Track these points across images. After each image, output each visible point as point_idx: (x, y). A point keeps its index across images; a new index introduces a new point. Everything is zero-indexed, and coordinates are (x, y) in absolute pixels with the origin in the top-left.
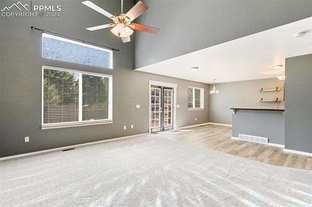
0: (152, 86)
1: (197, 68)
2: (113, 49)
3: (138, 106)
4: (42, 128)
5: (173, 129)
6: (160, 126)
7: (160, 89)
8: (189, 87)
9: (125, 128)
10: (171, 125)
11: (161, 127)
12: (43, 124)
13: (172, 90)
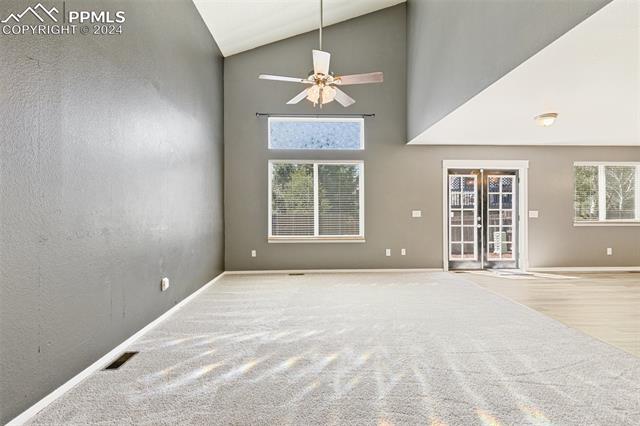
0: (450, 172)
1: (555, 115)
2: (364, 116)
3: (417, 214)
4: (270, 242)
5: (518, 268)
6: (475, 258)
7: (475, 176)
8: (576, 164)
9: (388, 253)
10: (513, 258)
11: (479, 259)
12: (270, 235)
13: (514, 177)
